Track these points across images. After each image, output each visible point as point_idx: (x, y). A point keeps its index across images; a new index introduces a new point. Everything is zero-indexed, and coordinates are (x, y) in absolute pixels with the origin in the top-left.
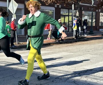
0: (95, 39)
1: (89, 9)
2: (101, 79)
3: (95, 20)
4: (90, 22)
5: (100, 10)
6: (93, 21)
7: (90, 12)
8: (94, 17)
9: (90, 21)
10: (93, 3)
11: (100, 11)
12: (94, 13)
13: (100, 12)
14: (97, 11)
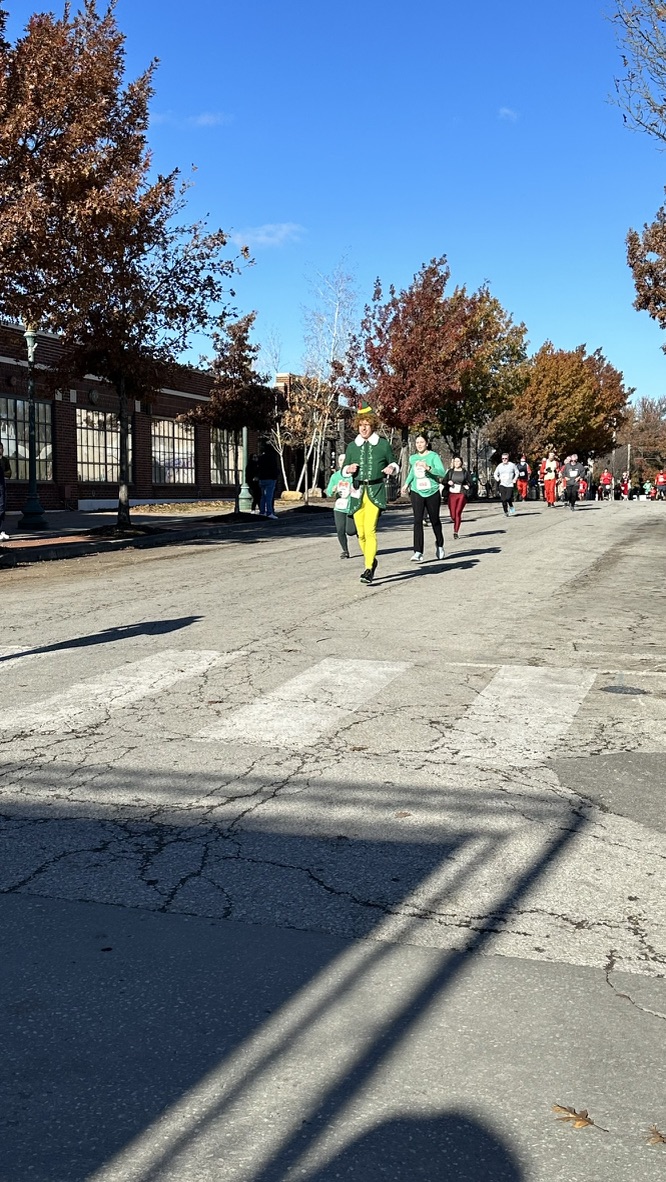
0: (53, 554)
1: (14, 381)
2: (77, 778)
3: (49, 448)
4: (25, 459)
5: (73, 396)
6: (42, 456)
7: (19, 402)
8: (45, 432)
9: (24, 451)
10: (30, 351)
11: (73, 398)
12: (44, 410)
13: (75, 406)
14: (59, 397)
